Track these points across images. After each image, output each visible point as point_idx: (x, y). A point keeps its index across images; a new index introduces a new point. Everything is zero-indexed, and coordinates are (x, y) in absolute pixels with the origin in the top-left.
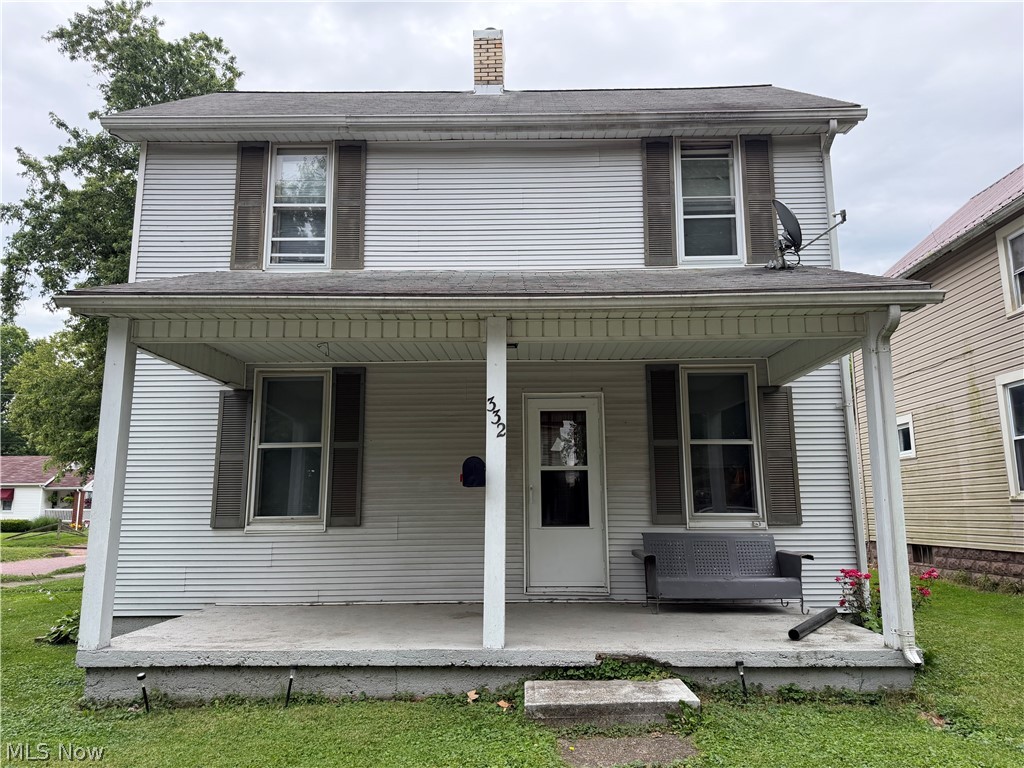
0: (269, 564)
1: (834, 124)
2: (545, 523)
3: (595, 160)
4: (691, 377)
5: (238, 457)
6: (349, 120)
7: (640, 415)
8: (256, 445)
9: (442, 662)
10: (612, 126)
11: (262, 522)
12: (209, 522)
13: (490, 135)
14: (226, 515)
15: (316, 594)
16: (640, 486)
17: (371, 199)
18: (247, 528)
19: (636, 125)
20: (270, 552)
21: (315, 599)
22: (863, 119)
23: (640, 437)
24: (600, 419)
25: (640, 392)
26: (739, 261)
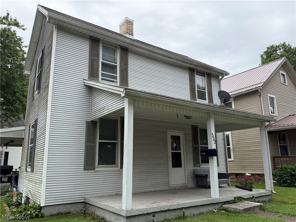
0: (102, 182)
1: (224, 74)
2: (173, 167)
3: (180, 70)
4: (200, 129)
5: (93, 145)
6: (130, 42)
7: (190, 138)
8: (98, 141)
9: (210, 203)
10: (187, 63)
11: (100, 167)
12: (83, 167)
13: (161, 57)
14: (89, 165)
15: (117, 191)
16: (191, 156)
17: (130, 66)
18: (96, 169)
19: (191, 64)
20: (103, 177)
21: (117, 193)
22: (228, 75)
23: (191, 144)
24: (183, 138)
25: (190, 132)
26: (206, 102)
